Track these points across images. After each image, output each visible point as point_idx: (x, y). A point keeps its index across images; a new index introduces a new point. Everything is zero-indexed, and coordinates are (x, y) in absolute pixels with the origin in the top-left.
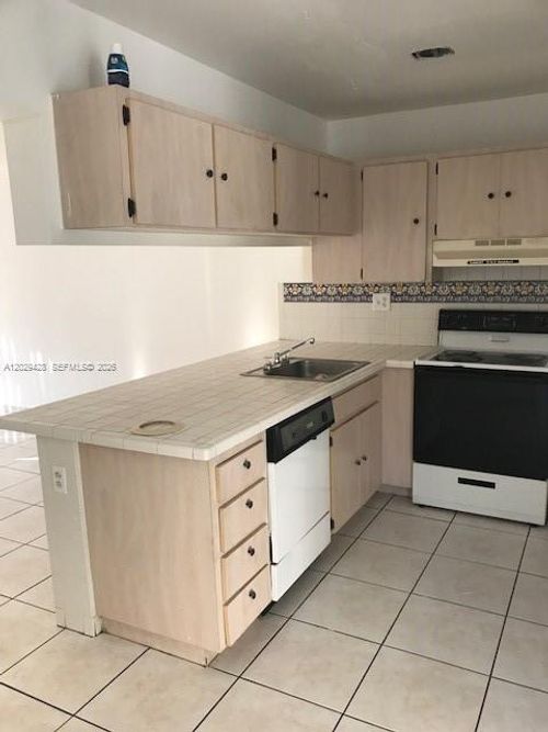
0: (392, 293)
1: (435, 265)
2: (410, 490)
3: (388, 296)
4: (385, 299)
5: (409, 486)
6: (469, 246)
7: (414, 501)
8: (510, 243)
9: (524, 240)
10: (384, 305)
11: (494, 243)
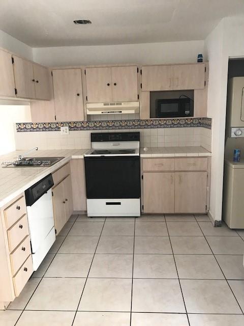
0: (69, 126)
1: (88, 114)
2: (86, 211)
3: (67, 128)
4: (66, 129)
5: (85, 210)
6: (101, 105)
7: (88, 216)
8: (117, 104)
9: (122, 103)
10: (66, 132)
11: (111, 104)
